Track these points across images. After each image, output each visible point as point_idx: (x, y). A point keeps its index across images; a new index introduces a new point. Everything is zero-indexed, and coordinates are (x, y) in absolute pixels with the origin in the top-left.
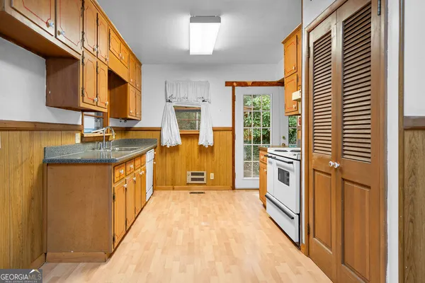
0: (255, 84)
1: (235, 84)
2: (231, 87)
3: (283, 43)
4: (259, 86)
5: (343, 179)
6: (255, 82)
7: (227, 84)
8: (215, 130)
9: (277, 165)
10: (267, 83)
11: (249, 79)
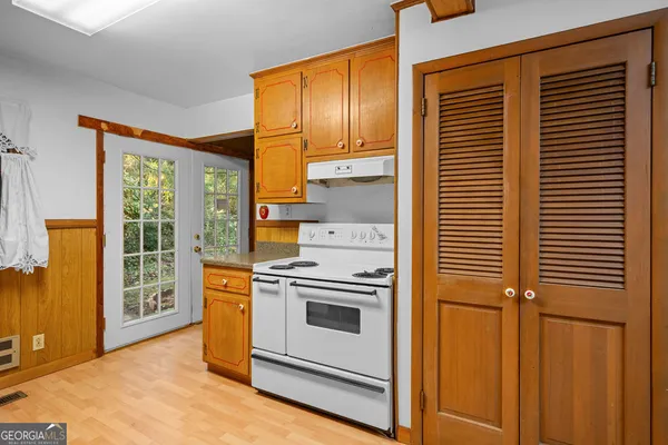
0: (147, 135)
1: (104, 126)
2: (94, 132)
3: (254, 76)
4: (157, 141)
5: (542, 315)
6: (149, 132)
7: (84, 121)
8: (52, 226)
9: (301, 296)
10: (171, 138)
11: (139, 125)
